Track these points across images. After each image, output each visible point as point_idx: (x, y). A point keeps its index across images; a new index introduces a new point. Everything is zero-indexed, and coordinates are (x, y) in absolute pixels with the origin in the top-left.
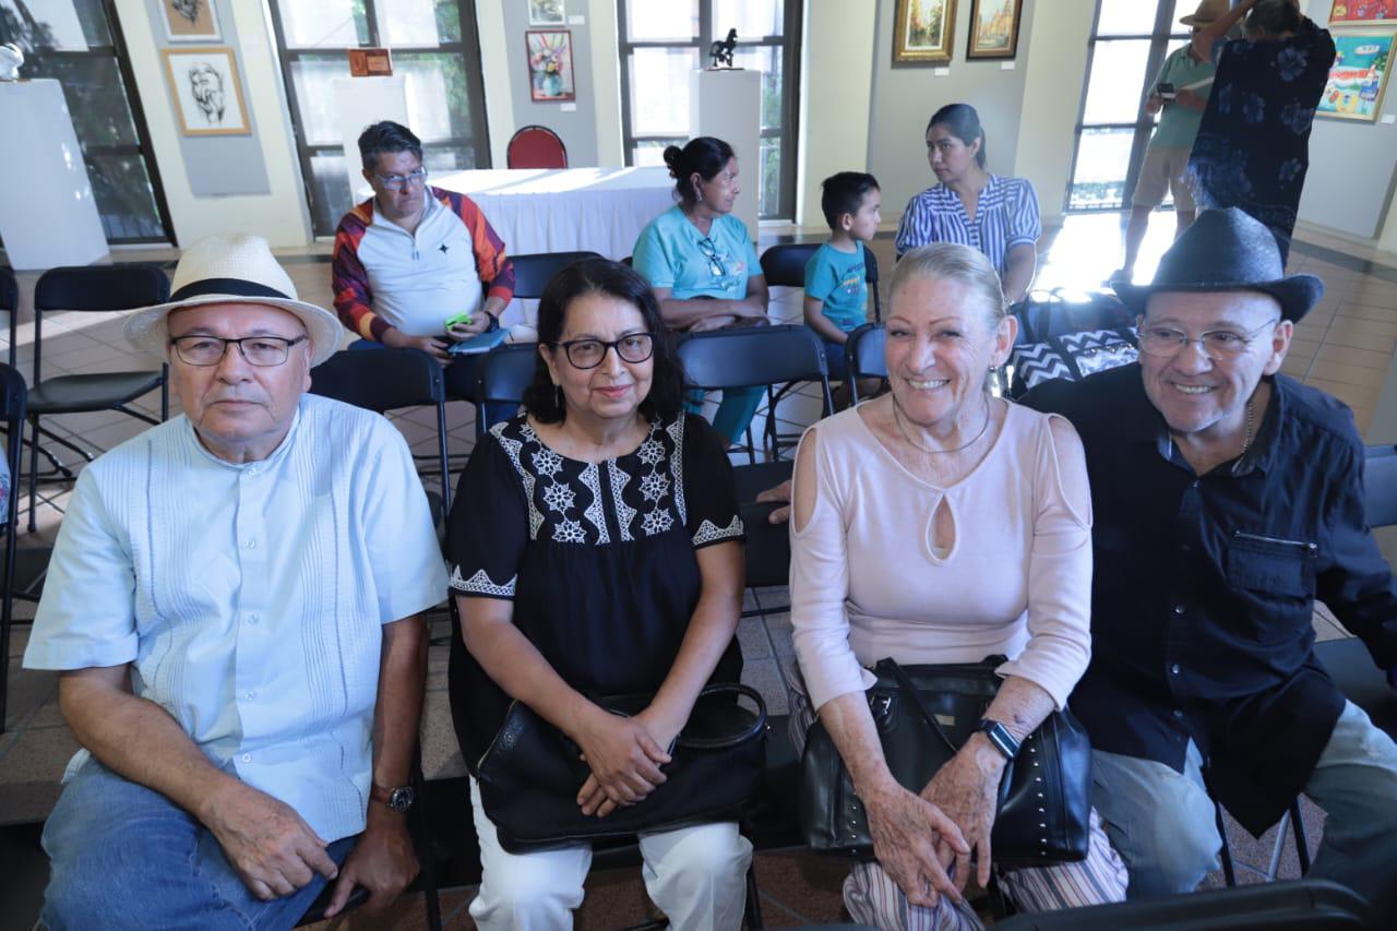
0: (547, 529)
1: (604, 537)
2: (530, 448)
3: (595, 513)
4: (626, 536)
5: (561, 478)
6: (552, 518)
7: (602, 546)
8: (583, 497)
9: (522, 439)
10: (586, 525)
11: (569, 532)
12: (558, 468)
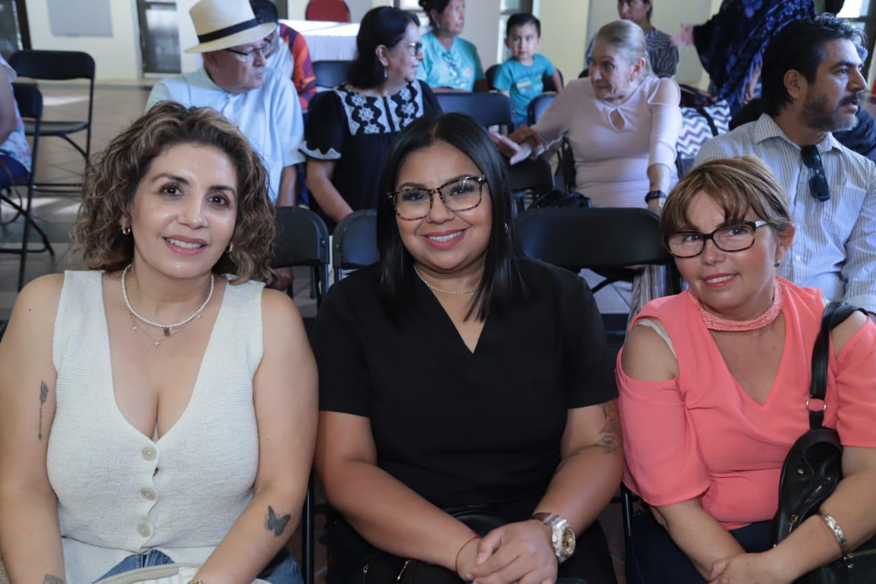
0: (361, 130)
1: (388, 129)
2: (350, 95)
3: (383, 120)
4: (397, 128)
5: (366, 106)
6: (364, 124)
7: (388, 134)
8: (377, 113)
9: (346, 91)
10: (379, 125)
11: (372, 129)
12: (365, 101)
